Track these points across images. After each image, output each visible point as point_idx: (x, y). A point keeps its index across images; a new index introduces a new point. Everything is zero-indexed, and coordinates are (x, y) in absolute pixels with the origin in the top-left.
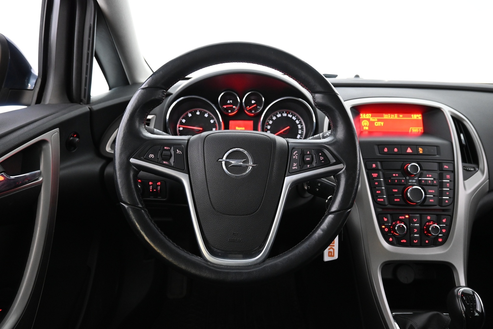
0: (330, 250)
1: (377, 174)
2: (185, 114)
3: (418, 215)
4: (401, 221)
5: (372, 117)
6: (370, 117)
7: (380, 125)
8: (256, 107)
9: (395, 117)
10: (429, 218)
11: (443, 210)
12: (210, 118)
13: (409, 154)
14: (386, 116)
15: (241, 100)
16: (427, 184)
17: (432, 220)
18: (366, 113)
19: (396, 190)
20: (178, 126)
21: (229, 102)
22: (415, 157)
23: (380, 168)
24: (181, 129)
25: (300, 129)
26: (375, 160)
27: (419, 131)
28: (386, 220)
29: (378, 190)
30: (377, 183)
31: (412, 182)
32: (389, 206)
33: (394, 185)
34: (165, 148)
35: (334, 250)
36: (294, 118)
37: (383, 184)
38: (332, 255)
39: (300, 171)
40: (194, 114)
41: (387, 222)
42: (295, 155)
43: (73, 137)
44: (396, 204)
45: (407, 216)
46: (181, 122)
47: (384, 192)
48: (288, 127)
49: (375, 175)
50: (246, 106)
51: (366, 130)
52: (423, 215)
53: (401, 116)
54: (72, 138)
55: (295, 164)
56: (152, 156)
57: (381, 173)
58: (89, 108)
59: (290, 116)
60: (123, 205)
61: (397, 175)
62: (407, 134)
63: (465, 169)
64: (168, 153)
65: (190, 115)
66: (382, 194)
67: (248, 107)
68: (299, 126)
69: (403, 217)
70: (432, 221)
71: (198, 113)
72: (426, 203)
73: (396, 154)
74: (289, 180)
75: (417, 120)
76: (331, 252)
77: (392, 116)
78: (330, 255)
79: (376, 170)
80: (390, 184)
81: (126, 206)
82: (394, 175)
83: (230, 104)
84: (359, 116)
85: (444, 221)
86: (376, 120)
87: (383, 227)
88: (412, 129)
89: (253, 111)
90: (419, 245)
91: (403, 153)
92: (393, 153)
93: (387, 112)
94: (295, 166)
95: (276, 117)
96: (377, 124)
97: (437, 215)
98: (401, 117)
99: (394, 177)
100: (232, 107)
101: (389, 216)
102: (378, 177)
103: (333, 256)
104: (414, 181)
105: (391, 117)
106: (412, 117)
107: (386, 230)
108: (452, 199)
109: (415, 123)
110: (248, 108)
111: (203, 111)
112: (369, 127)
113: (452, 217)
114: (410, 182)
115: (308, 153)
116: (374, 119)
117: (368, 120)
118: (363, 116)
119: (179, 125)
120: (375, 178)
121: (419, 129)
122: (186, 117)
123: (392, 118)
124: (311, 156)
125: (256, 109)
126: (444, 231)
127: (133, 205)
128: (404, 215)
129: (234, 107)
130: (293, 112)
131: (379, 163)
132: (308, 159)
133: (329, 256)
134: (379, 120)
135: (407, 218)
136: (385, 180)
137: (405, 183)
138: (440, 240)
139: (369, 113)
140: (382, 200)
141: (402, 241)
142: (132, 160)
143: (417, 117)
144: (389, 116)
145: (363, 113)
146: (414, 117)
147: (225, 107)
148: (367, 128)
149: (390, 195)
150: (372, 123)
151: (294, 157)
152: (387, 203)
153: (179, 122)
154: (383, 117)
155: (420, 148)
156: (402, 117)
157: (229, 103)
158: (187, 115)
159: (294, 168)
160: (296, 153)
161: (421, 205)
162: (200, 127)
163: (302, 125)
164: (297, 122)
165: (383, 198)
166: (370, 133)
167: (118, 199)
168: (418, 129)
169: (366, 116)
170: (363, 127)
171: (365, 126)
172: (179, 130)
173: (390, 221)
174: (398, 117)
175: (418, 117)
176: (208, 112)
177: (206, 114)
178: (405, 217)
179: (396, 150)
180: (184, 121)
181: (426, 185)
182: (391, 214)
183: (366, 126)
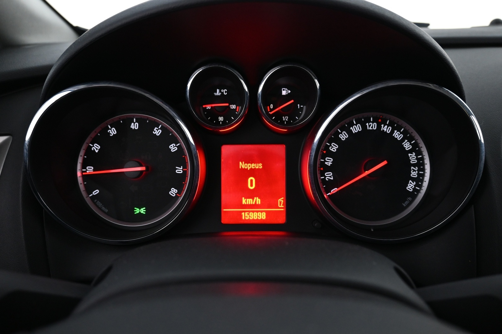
2: (98, 129)
8: (294, 105)
12: (167, 138)
15: (253, 88)
20: (80, 161)
21: (218, 93)
25: (414, 165)
36: (397, 135)
40: (123, 128)
46: (89, 152)
48: (384, 163)
50: (266, 104)
59: (386, 129)
65: (113, 132)
67: (272, 106)
68: (413, 158)
71: (135, 126)
83: (222, 98)
89: (285, 119)
95: (350, 132)
100: (229, 107)
110: (271, 110)
111: (148, 118)
119: (84, 160)
122: (103, 138)
125: (292, 111)
129: (233, 107)
130: (396, 119)
147: (209, 107)
153: (82, 153)
157: (218, 97)
158: (105, 130)
162: (141, 165)
163: (419, 153)
164: (407, 146)
172: (84, 174)
176: (161, 123)
180: (96, 148)
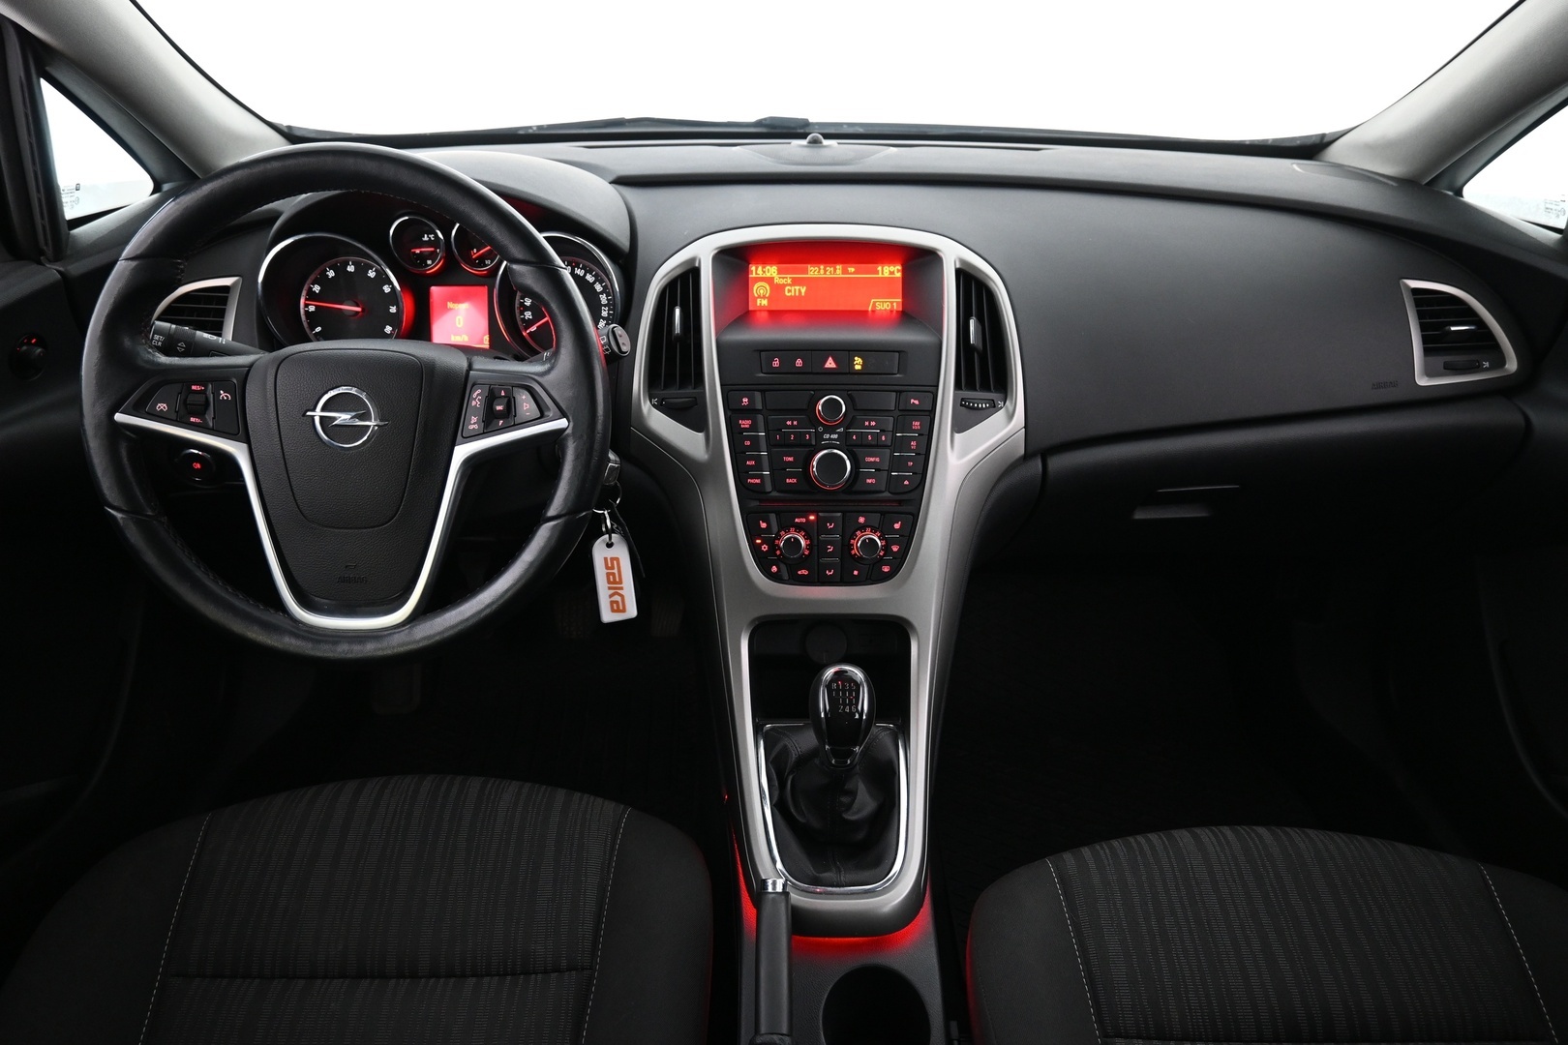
0: (613, 599)
1: (749, 422)
2: (317, 271)
3: (839, 514)
4: (799, 528)
5: (780, 272)
6: (774, 275)
7: (797, 294)
9: (836, 271)
10: (862, 520)
11: (900, 502)
12: (381, 279)
13: (830, 371)
14: (814, 271)
15: (447, 237)
16: (864, 443)
17: (868, 524)
18: (765, 262)
19: (791, 459)
20: (302, 301)
21: (426, 238)
22: (842, 380)
23: (759, 406)
24: (312, 309)
25: (605, 306)
26: (748, 389)
27: (892, 306)
28: (764, 525)
29: (751, 458)
30: (748, 443)
31: (830, 439)
32: (775, 494)
33: (786, 445)
34: (194, 387)
35: (622, 596)
36: (590, 278)
37: (763, 444)
38: (621, 608)
39: (484, 433)
40: (340, 270)
41: (768, 530)
42: (477, 399)
43: (29, 344)
44: (790, 489)
45: (812, 518)
46: (310, 292)
47: (766, 463)
49: (745, 424)
51: (762, 309)
52: (848, 514)
53: (852, 270)
54: (25, 348)
55: (474, 419)
56: (162, 406)
57: (760, 418)
58: (59, 271)
59: (580, 272)
60: (113, 515)
61: (795, 423)
62: (859, 317)
63: (961, 404)
64: (201, 398)
65: (331, 274)
66: (759, 467)
67: (475, 250)
69: (804, 520)
70: (869, 527)
71: (351, 268)
72: (858, 487)
73: (799, 372)
74: (462, 452)
75: (890, 280)
76: (617, 602)
77: (830, 269)
78: (615, 608)
79: (749, 412)
80: (778, 445)
81: (119, 515)
82: (789, 423)
83: (429, 243)
84: (747, 272)
85: (897, 526)
86: (789, 281)
87: (758, 541)
88: (875, 303)
89: (488, 262)
90: (839, 580)
91: (814, 371)
92: (794, 371)
93: (816, 261)
94: (474, 424)
96: (790, 291)
97: (883, 514)
98: (851, 274)
99: (789, 427)
100: (434, 251)
101: (773, 517)
102: (753, 428)
103: (624, 611)
104: (835, 436)
105: (825, 273)
106: (877, 273)
107: (765, 548)
108: (919, 477)
109: (883, 287)
110: (474, 254)
111: (362, 262)
112: (770, 299)
113: (916, 517)
114: (826, 440)
115: (503, 394)
116: (783, 278)
117: (769, 281)
118: (756, 271)
119: (306, 299)
120: (746, 430)
121: (892, 303)
122: (322, 280)
123: (828, 275)
124: (506, 400)
126: (895, 549)
127: (133, 511)
128: (805, 515)
130: (587, 263)
131: (758, 396)
132: (499, 408)
133: (613, 611)
134: (795, 282)
135: (812, 521)
136: (767, 436)
137: (814, 443)
138: (886, 569)
139: (771, 263)
140: (758, 481)
141: (799, 573)
142: (119, 417)
143: (892, 271)
144: (822, 272)
145: (757, 263)
146: (883, 271)
147: (418, 252)
148: (765, 302)
149: (778, 470)
150: (777, 289)
151: (474, 403)
152: (768, 487)
153: (304, 293)
154: (806, 271)
155: (856, 358)
156: (854, 273)
157: (426, 241)
158: (324, 272)
159: (471, 427)
160: (478, 395)
161: (844, 492)
162: (358, 306)
163: (609, 294)
164: (598, 287)
165: (761, 477)
166: (775, 315)
167: (98, 500)
168: (887, 304)
169: (764, 272)
170: (755, 299)
171: (759, 297)
172: (307, 312)
173: (775, 528)
174: (845, 271)
175: (892, 273)
176: (375, 266)
177: (370, 271)
178: (808, 520)
179: (799, 362)
180: (317, 288)
181: (862, 446)
182: (778, 514)
183: (764, 297)
